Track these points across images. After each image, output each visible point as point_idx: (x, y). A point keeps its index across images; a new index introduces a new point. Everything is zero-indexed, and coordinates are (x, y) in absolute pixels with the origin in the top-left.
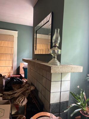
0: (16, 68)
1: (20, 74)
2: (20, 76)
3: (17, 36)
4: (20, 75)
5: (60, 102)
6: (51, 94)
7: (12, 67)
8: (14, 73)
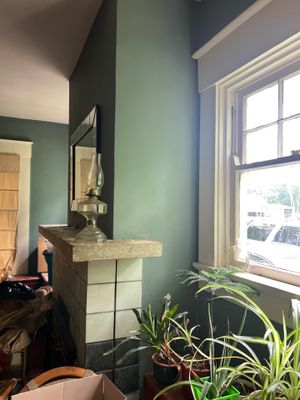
0: (27, 256)
1: (39, 271)
2: (37, 278)
3: (30, 156)
4: (40, 275)
5: (114, 339)
6: (87, 317)
7: (15, 252)
8: (18, 270)
